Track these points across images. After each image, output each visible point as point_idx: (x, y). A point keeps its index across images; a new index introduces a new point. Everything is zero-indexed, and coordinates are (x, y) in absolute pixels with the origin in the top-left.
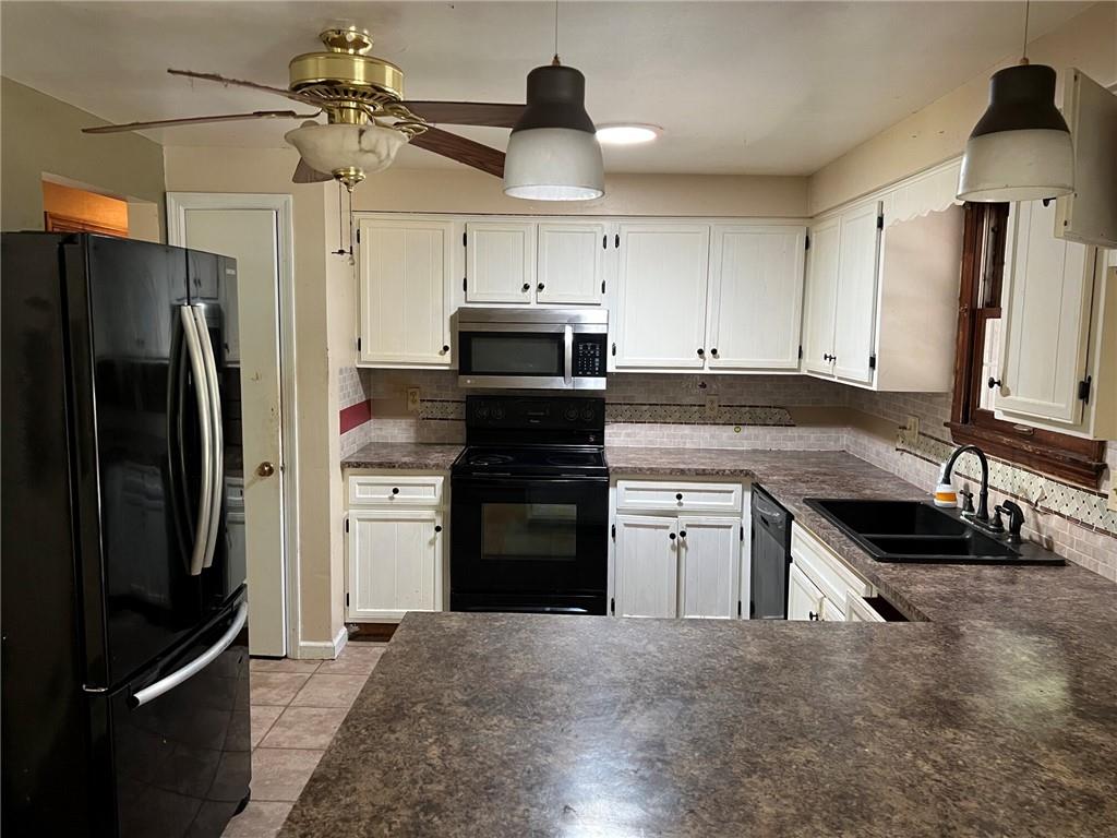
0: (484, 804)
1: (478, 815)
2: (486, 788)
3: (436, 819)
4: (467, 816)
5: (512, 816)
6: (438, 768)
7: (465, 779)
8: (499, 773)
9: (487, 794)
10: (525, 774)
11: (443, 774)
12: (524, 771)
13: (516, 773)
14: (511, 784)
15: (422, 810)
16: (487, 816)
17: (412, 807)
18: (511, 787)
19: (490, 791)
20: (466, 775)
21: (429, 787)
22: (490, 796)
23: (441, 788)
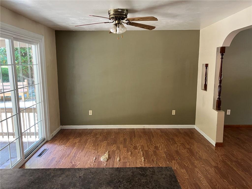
0: (130, 176)
1: (131, 174)
2: (131, 181)
3: (140, 172)
4: (133, 173)
5: (123, 174)
6: (146, 186)
7: (137, 183)
8: (128, 186)
9: (130, 179)
10: (121, 186)
11: (143, 185)
12: (121, 187)
13: (123, 186)
14: (124, 183)
15: (144, 174)
16: (129, 174)
17: (147, 175)
18: (124, 182)
19: (129, 180)
20: (137, 185)
21: (145, 181)
22: (129, 179)
23: (142, 181)
